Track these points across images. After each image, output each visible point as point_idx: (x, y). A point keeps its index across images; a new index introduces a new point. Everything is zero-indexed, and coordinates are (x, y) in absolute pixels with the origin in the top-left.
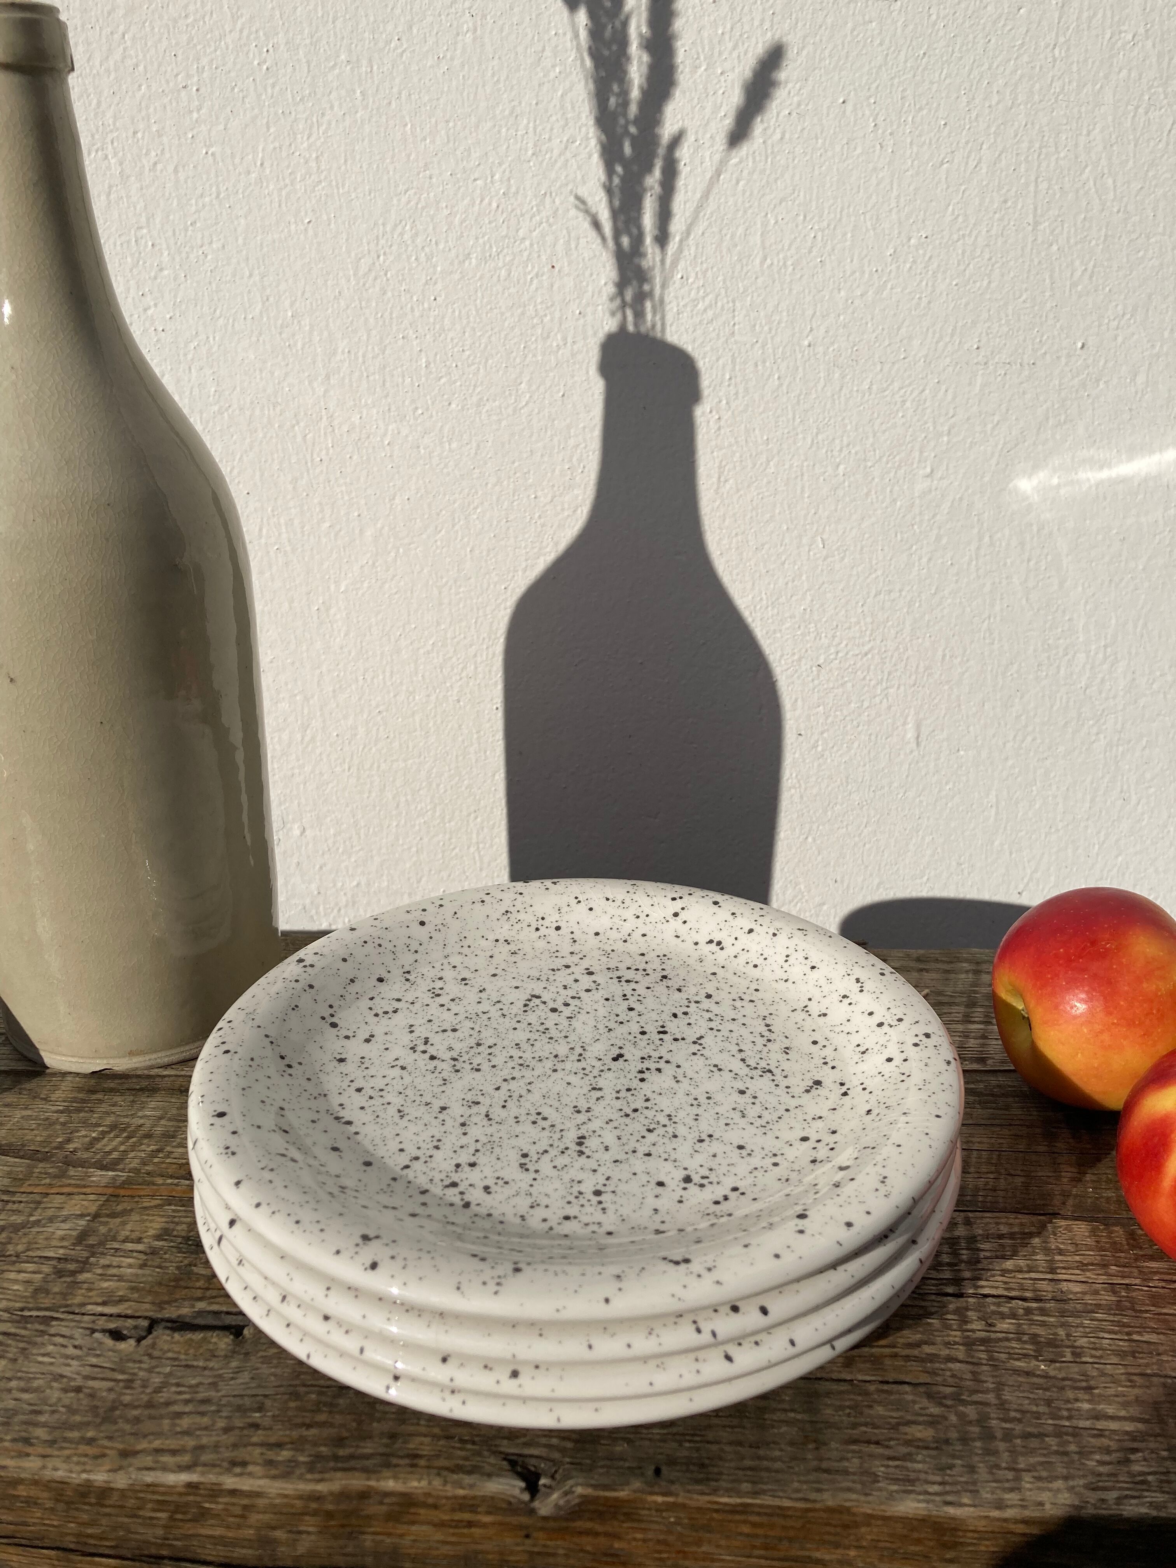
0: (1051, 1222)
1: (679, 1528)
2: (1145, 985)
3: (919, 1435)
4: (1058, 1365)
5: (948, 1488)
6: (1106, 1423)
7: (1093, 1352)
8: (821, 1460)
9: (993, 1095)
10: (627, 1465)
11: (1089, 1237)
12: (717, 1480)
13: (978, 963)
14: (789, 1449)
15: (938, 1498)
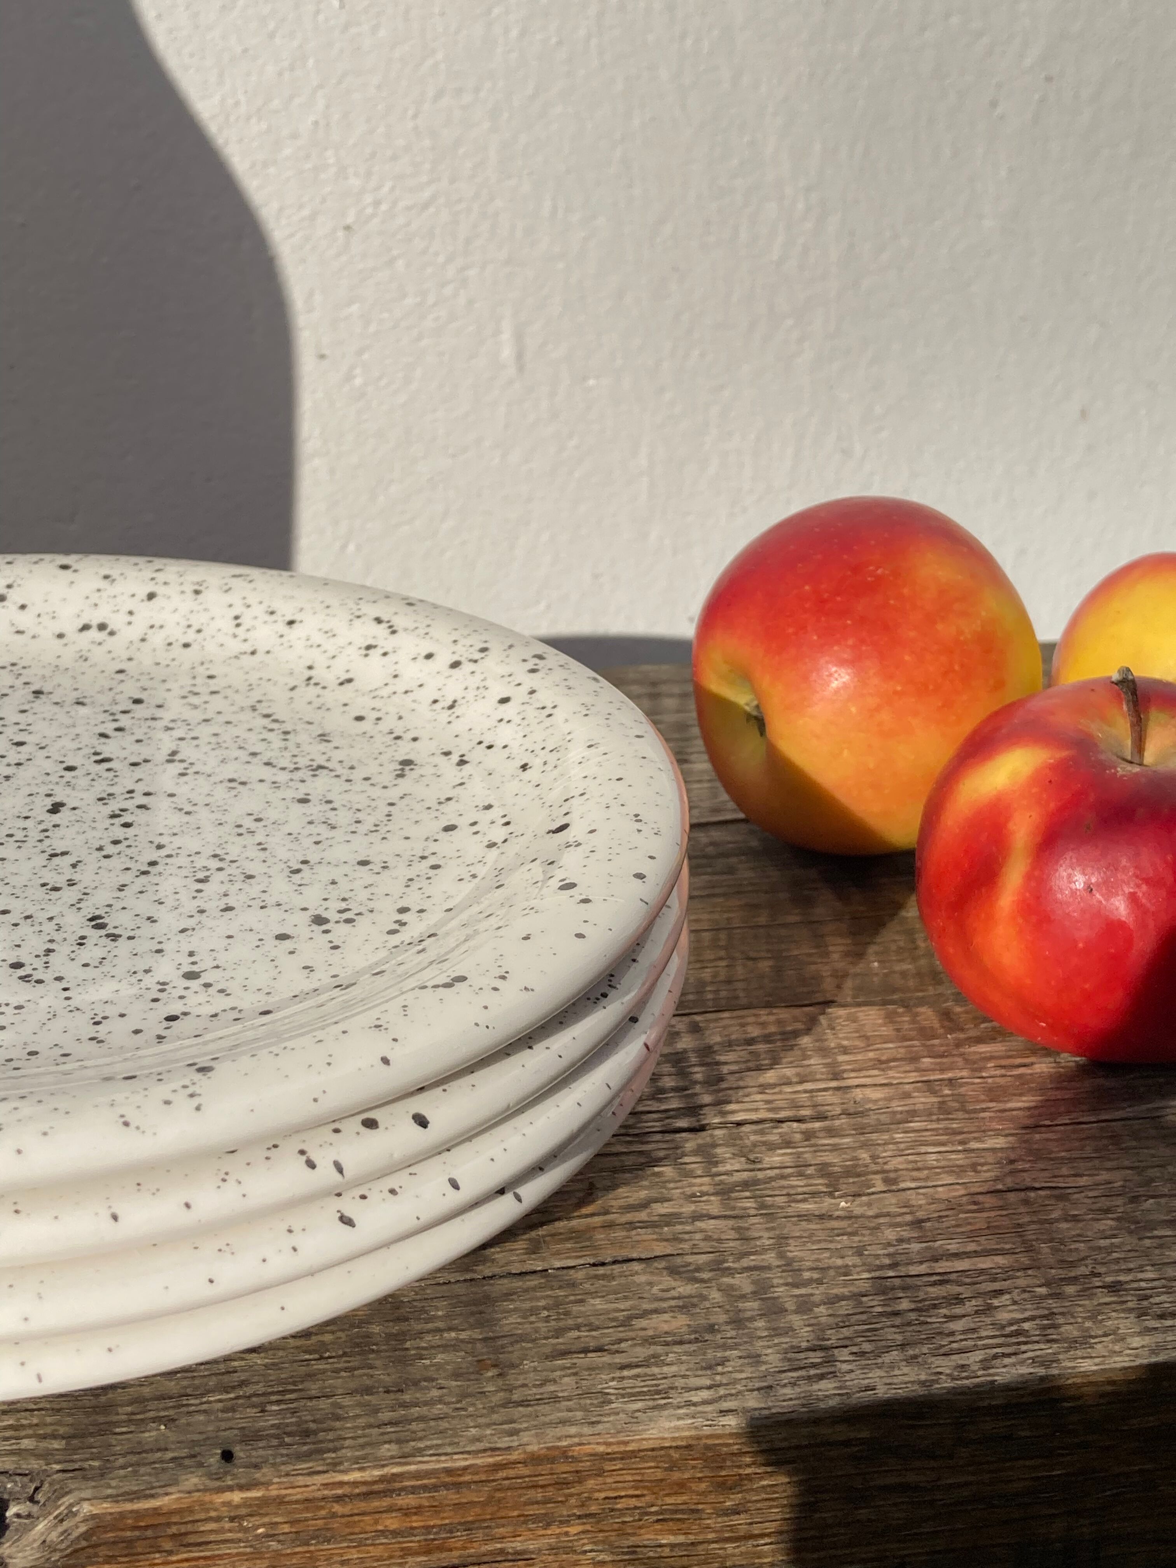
0: (824, 1013)
1: (274, 1545)
2: (940, 627)
3: (666, 1327)
4: (864, 1199)
5: (722, 1391)
6: (949, 1264)
7: (915, 1174)
8: (510, 1390)
9: (705, 857)
10: (169, 1455)
11: (884, 1025)
12: (335, 1450)
13: (654, 684)
14: (454, 1383)
15: (709, 1408)
